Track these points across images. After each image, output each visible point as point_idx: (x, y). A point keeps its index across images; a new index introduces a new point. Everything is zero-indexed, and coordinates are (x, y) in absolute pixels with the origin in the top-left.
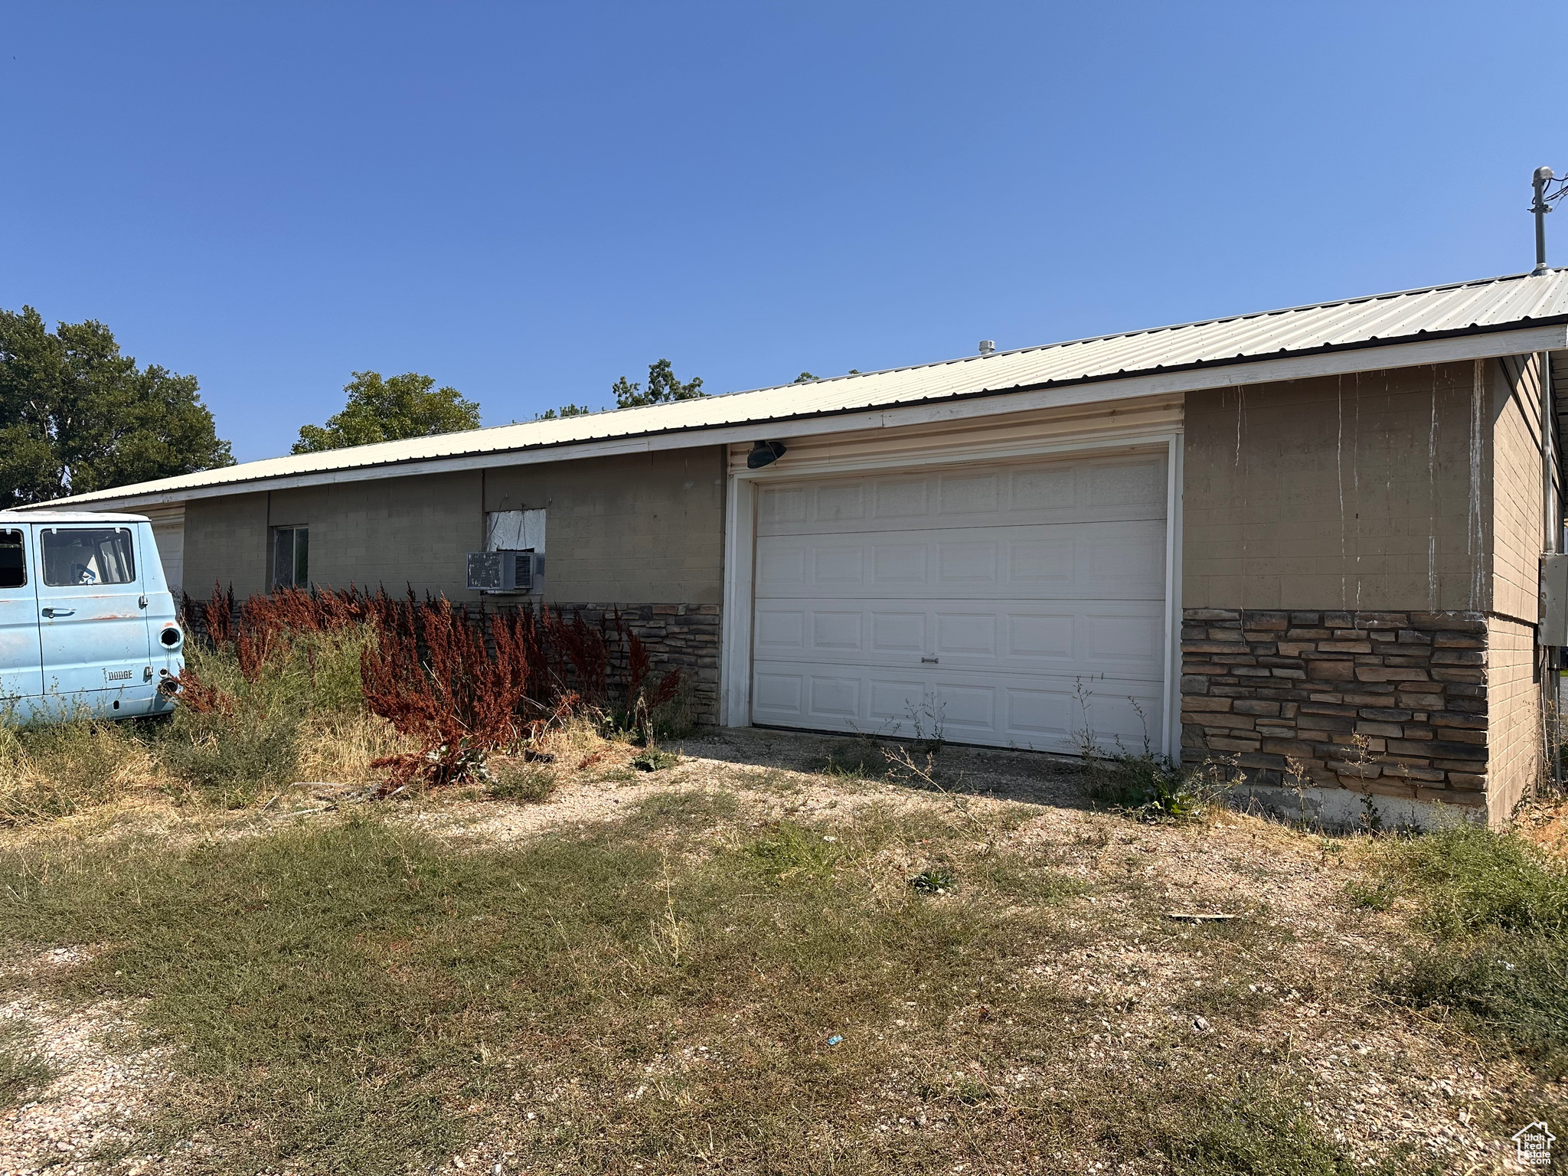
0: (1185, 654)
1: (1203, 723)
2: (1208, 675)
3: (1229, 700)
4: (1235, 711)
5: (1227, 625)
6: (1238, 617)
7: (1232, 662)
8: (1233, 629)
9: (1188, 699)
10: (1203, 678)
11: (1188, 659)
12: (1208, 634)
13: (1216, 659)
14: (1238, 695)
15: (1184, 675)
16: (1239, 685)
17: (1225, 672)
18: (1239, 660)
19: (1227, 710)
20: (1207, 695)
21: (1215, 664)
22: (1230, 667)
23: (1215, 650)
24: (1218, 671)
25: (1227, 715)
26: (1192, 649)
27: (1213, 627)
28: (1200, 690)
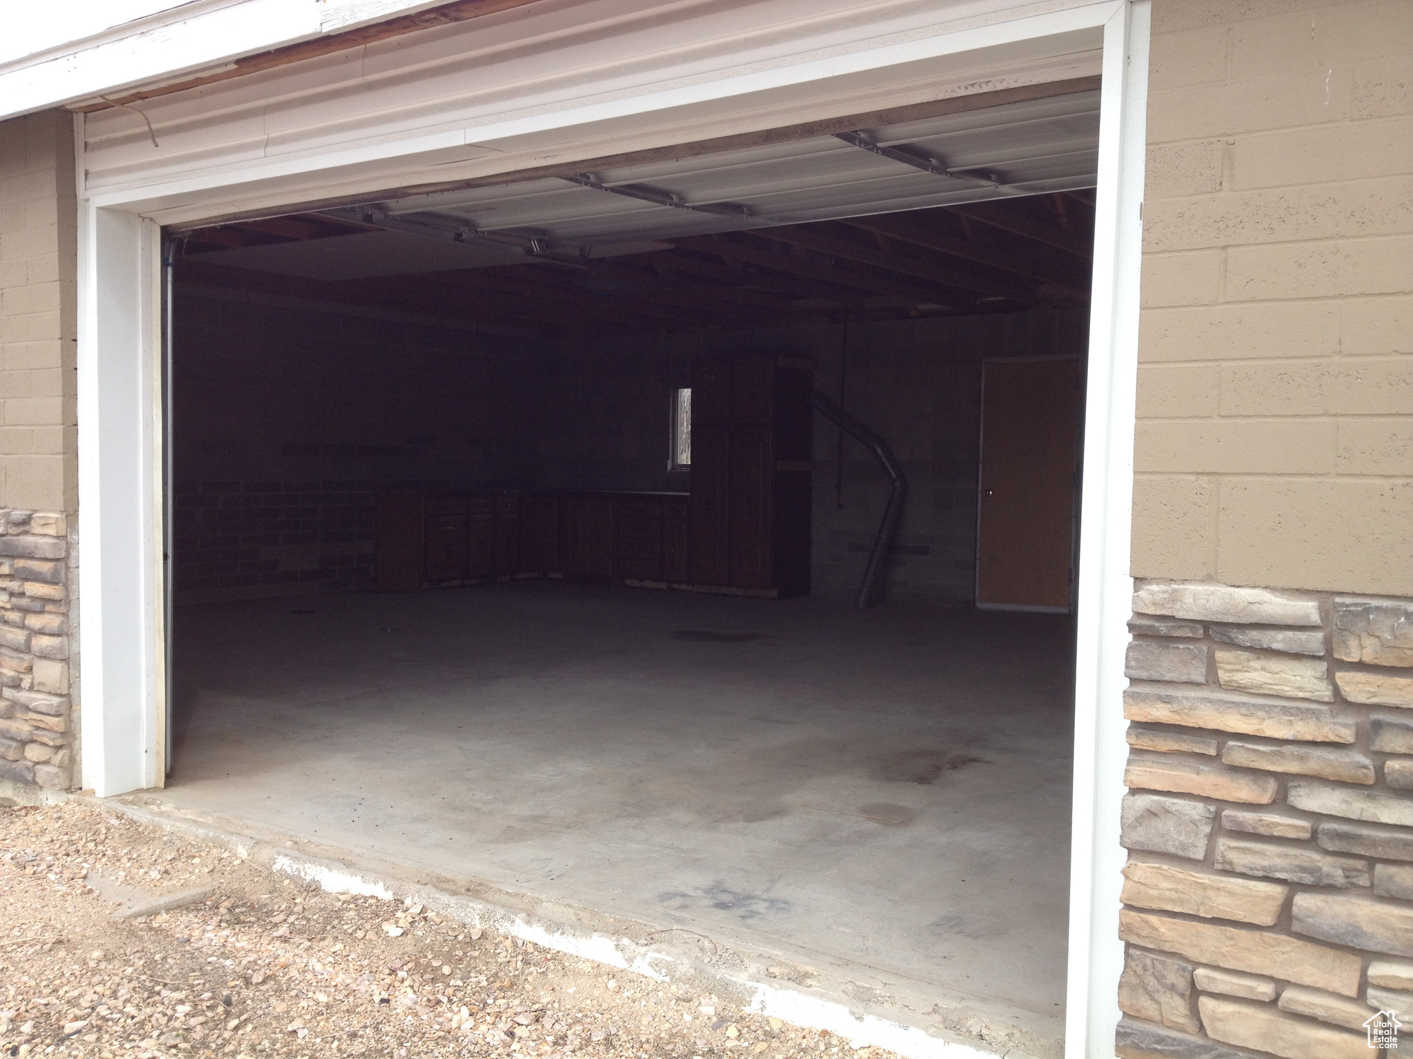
0: (1139, 727)
1: (1191, 953)
2: (1207, 799)
3: (1277, 891)
4: (1296, 927)
5: (1278, 640)
6: (1315, 618)
7: (1293, 767)
8: (1298, 656)
9: (1144, 869)
10: (1196, 810)
11: (1146, 743)
12: (1212, 667)
13: (1239, 754)
14: (1308, 879)
15: (1135, 791)
16: (1311, 841)
17: (1266, 799)
18: (1318, 761)
19: (1268, 920)
20: (1207, 863)
21: (1235, 769)
22: (1285, 781)
23: (1234, 722)
24: (1244, 790)
25: (1268, 935)
26: (1161, 713)
27: (1233, 645)
28: (1184, 847)
